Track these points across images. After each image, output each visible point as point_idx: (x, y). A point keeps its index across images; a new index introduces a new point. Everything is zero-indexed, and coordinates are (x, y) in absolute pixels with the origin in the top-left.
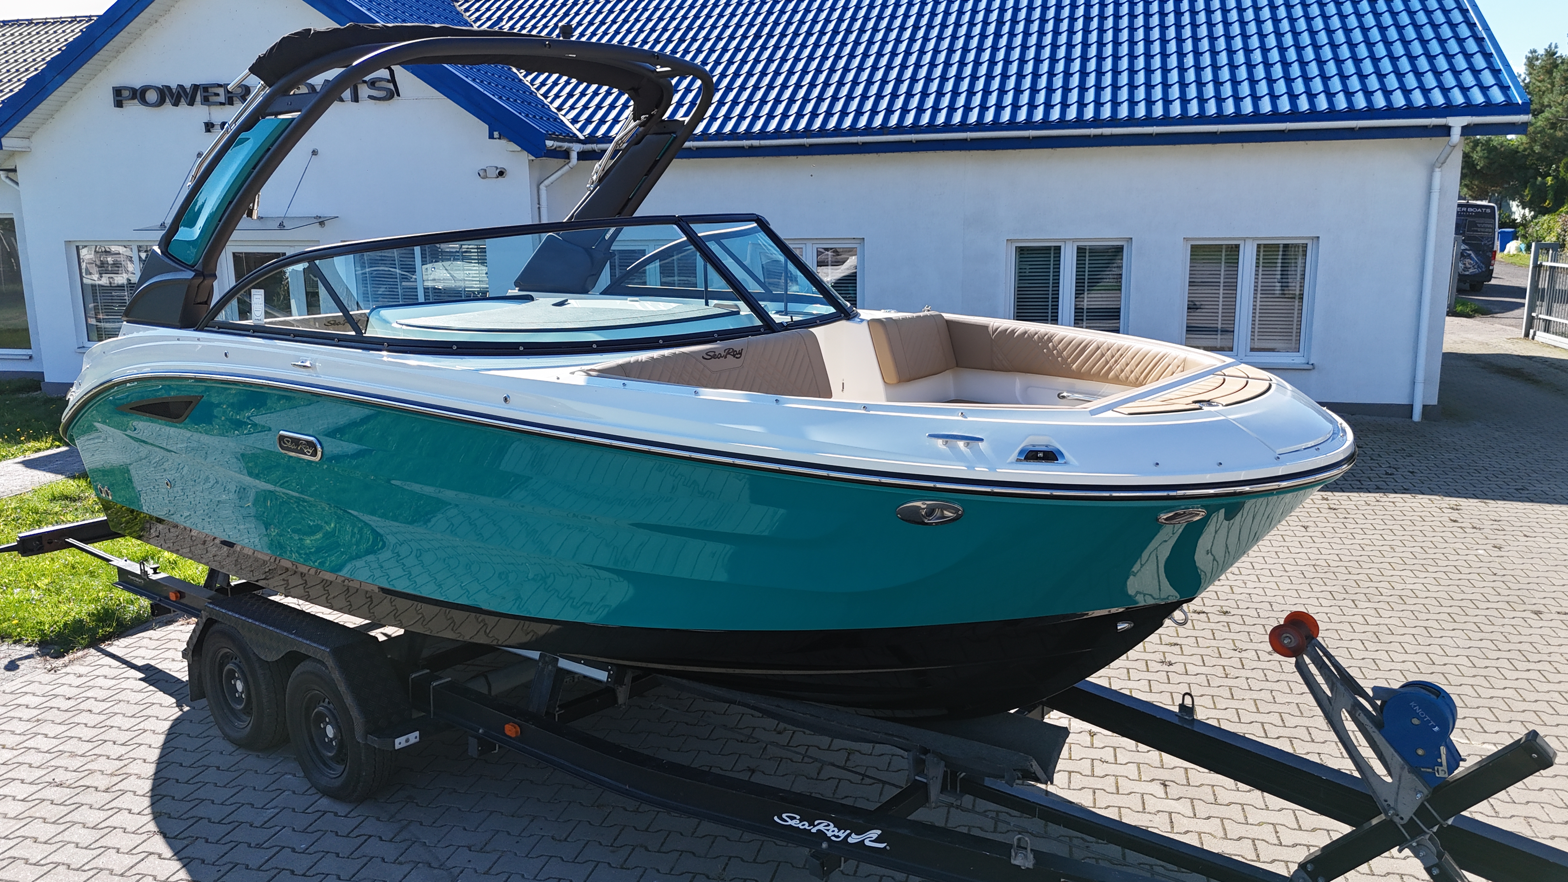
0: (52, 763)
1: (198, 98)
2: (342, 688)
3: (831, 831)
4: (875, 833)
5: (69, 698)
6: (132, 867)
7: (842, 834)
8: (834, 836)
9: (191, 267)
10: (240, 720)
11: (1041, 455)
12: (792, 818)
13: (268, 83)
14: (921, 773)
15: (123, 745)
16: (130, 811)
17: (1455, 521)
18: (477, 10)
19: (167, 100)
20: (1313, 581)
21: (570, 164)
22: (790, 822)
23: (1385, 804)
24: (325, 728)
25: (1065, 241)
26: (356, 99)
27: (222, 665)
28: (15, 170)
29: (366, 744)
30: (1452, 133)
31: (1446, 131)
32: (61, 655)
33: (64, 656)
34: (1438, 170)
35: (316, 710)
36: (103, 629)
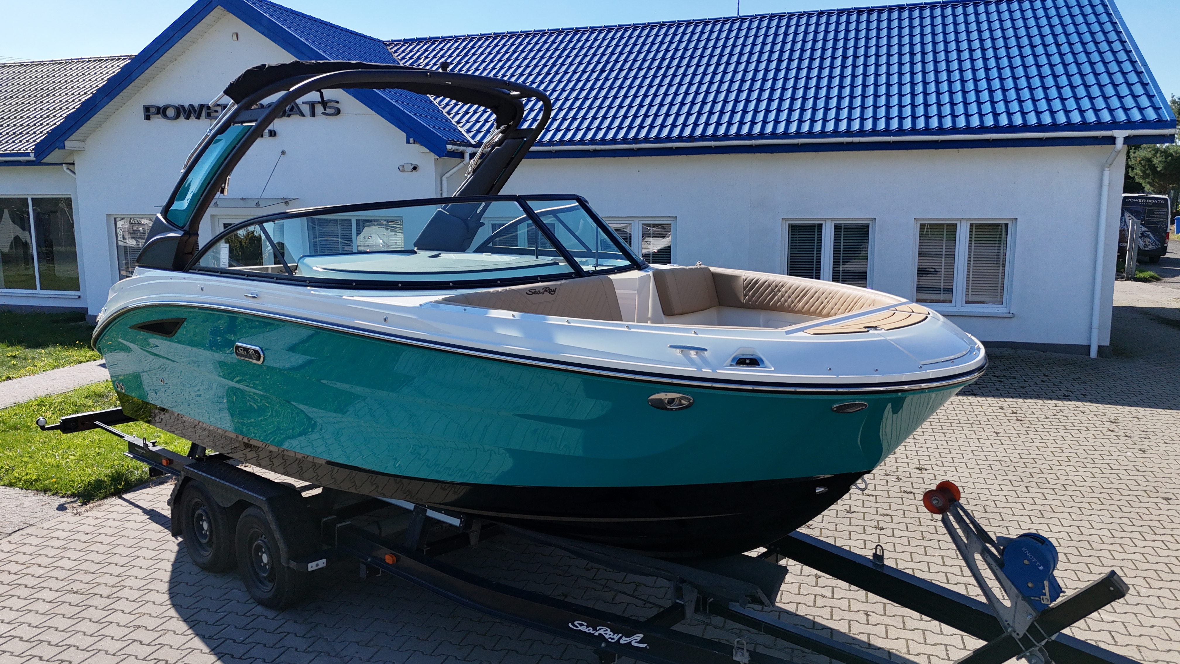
0: (72, 577)
1: (203, 113)
2: (273, 526)
3: (609, 635)
4: (639, 637)
5: (88, 534)
6: (121, 649)
7: (616, 637)
8: (610, 638)
9: (181, 228)
10: (205, 551)
11: (748, 361)
12: (581, 625)
13: (237, 101)
14: (681, 597)
15: (122, 566)
16: (123, 612)
17: (1112, 431)
18: (403, 52)
19: (182, 115)
20: (997, 472)
21: (464, 162)
22: (580, 628)
23: (1006, 623)
24: (261, 556)
25: (825, 220)
26: (313, 114)
27: (194, 511)
28: (73, 164)
29: (288, 567)
30: (1116, 142)
31: (1112, 140)
32: (84, 504)
33: (86, 505)
34: (1107, 169)
35: (256, 543)
36: (115, 486)
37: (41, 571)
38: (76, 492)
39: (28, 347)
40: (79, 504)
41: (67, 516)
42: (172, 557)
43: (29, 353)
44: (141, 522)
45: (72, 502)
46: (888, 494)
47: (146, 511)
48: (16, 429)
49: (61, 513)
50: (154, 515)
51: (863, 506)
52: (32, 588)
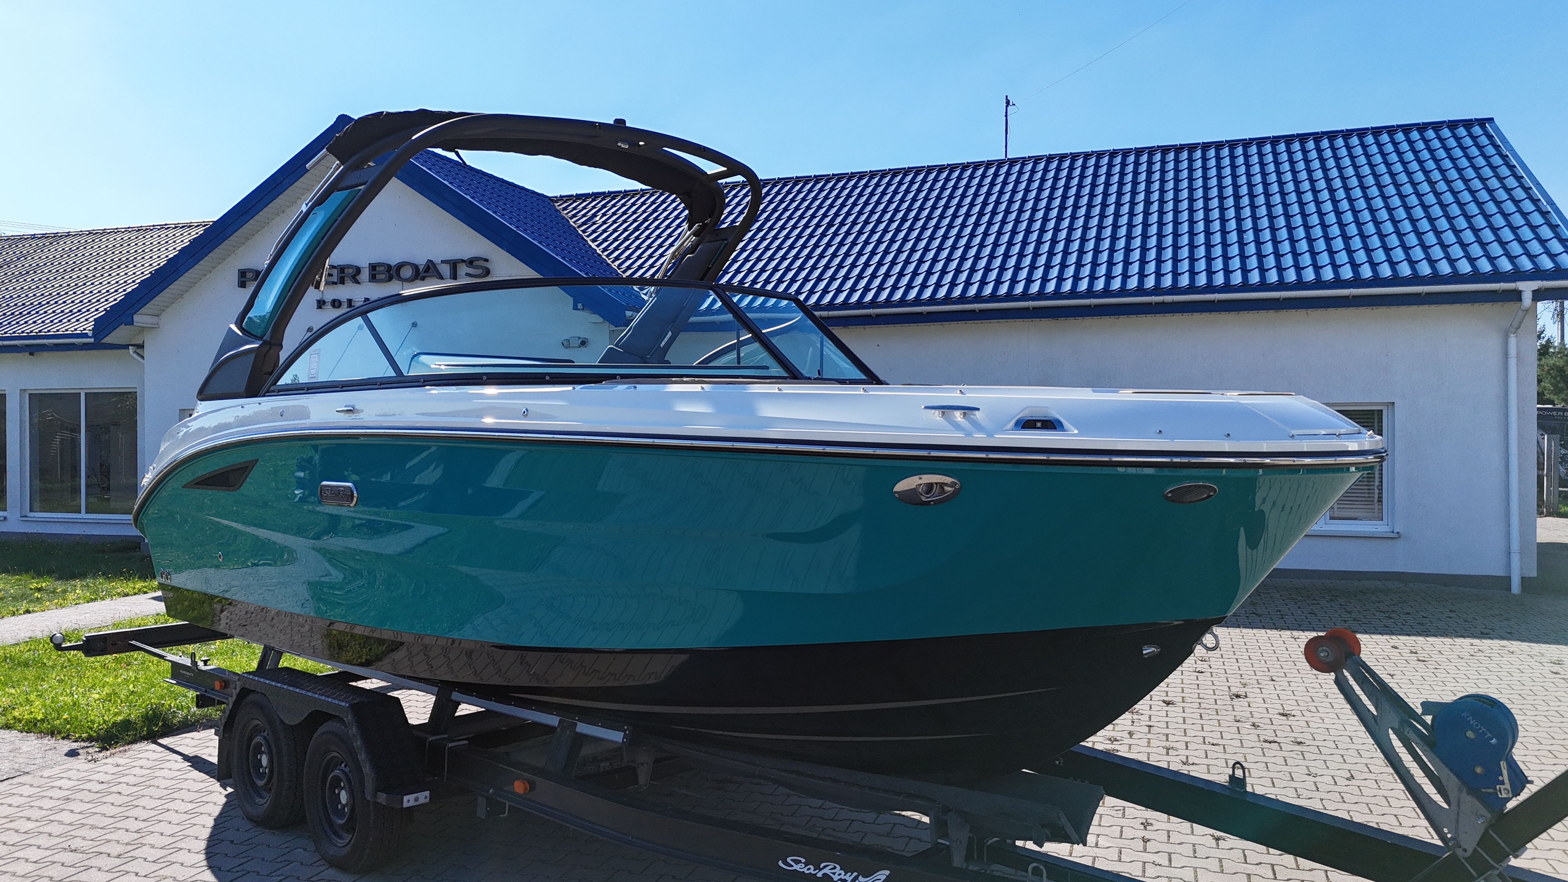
0: (72, 833)
2: (358, 745)
3: (838, 874)
4: (883, 874)
5: (102, 783)
7: (849, 878)
8: (840, 880)
9: (260, 338)
10: (261, 797)
11: (1039, 425)
12: (797, 862)
13: (342, 163)
14: (945, 836)
15: (144, 820)
16: (137, 874)
17: (1556, 673)
22: (796, 867)
24: (339, 794)
26: (454, 276)
27: (250, 739)
28: (141, 346)
29: (376, 803)
30: (1523, 298)
31: (1517, 295)
32: (103, 749)
33: (107, 750)
34: (1512, 335)
35: (332, 774)
36: (149, 727)
37: (30, 825)
38: (95, 734)
39: (60, 578)
40: (97, 750)
41: (79, 763)
42: (216, 811)
43: (60, 586)
44: (179, 770)
45: (87, 747)
46: (1242, 743)
47: (186, 758)
48: (26, 665)
49: (70, 759)
50: (197, 763)
51: (1207, 757)
52: (12, 845)
